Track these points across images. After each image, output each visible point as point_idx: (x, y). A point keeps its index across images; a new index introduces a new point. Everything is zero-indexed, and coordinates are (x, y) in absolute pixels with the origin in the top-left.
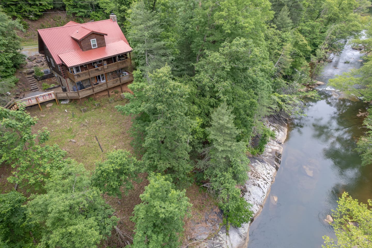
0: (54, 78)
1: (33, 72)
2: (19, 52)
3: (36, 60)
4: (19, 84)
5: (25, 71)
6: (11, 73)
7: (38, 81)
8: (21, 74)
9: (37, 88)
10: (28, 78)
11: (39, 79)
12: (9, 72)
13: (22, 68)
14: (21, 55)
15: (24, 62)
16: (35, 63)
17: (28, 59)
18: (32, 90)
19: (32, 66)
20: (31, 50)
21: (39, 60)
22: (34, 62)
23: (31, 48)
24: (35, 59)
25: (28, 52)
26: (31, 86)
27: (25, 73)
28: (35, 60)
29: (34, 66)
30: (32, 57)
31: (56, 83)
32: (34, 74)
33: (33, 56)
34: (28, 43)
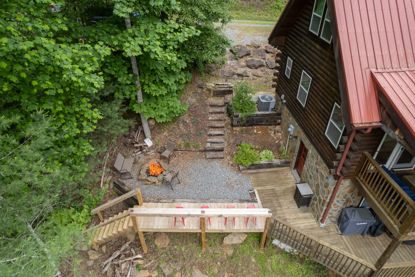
0: (278, 128)
1: (230, 92)
2: (217, 29)
3: (249, 58)
4: (184, 122)
5: (211, 85)
6: (175, 88)
7: (232, 125)
8: (199, 90)
9: (222, 150)
10: (212, 106)
11: (235, 123)
12: (166, 86)
13: (208, 72)
14: (220, 38)
15: (219, 59)
16: (242, 67)
17: (231, 51)
18: (205, 151)
19: (234, 74)
20: (247, 29)
21: (257, 59)
22: (243, 62)
23: (247, 25)
24: (248, 54)
25: (237, 32)
26: (210, 135)
27: (209, 90)
28: (245, 59)
29: (239, 75)
30: (241, 48)
31: (277, 149)
32: (229, 97)
33: (244, 45)
34: (244, 14)
